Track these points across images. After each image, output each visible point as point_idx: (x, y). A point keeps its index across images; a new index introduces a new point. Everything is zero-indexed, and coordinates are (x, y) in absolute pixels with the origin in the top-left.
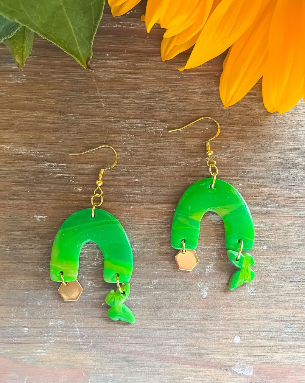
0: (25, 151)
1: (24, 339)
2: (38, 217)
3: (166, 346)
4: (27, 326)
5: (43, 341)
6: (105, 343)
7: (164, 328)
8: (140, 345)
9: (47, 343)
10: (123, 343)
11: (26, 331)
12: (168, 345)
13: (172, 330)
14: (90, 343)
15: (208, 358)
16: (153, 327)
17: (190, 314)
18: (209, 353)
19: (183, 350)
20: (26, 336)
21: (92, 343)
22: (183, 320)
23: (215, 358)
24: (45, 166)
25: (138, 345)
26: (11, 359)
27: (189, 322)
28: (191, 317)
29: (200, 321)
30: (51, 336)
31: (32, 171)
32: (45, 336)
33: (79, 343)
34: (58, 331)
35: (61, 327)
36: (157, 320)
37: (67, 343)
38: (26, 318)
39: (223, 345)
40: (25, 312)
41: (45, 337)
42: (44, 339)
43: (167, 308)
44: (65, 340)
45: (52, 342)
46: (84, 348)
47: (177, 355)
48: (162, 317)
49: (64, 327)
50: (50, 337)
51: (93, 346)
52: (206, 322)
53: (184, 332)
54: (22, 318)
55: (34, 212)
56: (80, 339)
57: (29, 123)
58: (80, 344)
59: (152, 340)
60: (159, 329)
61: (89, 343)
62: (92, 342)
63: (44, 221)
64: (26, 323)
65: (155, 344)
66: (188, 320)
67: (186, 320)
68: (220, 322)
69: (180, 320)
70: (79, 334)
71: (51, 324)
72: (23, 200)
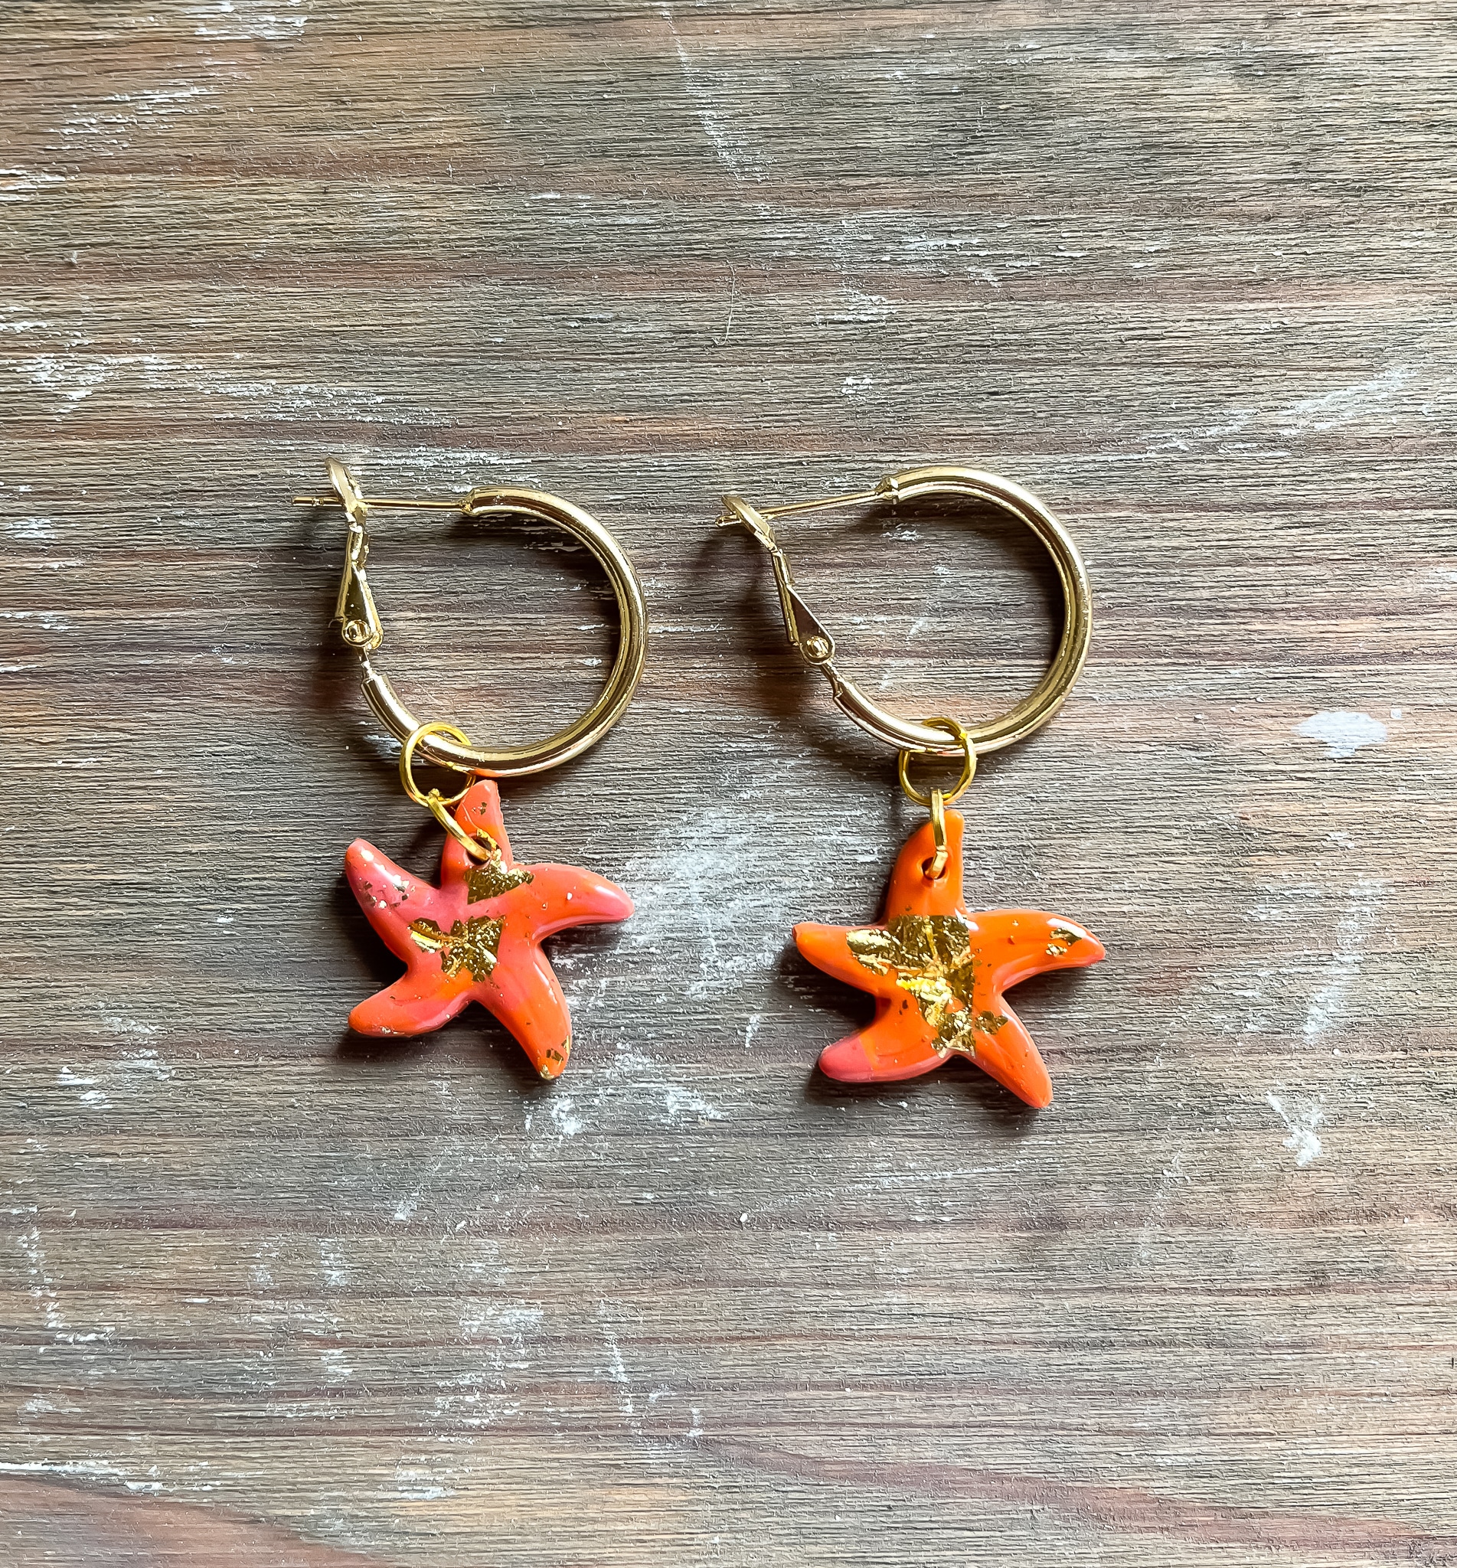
0: (308, 395)
1: (325, 1409)
3: (1109, 1439)
4: (339, 1335)
5: (430, 1416)
6: (771, 1424)
7: (1094, 1335)
8: (964, 1432)
9: (449, 1431)
10: (865, 1425)
11: (336, 1365)
12: (1118, 1433)
13: (1132, 1344)
14: (690, 1426)
15: (1343, 1498)
16: (1027, 1332)
17: (1229, 1258)
18: (1347, 1470)
19: (1203, 1458)
20: (336, 1392)
21: (701, 1426)
22: (1194, 1291)
23: (1380, 1498)
25: (951, 1432)
26: (255, 1521)
27: (1227, 1299)
28: (1239, 1273)
29: (1288, 1292)
30: (470, 1389)
32: (441, 1391)
33: (629, 1427)
34: (508, 1361)
35: (526, 1342)
36: (1048, 1291)
37: (561, 1429)
38: (335, 1291)
39: (1422, 1429)
40: (326, 1258)
41: (438, 1400)
42: (432, 1407)
43: (1100, 1227)
44: (548, 1414)
45: (477, 1422)
46: (654, 1453)
47: (1165, 1486)
48: (1079, 1274)
49: (542, 1340)
50: (469, 1399)
51: (706, 1443)
52: (1322, 1300)
53: (1204, 1356)
54: (309, 1293)
56: (630, 1408)
58: (633, 1432)
59: (1024, 1408)
60: (1066, 1345)
61: (681, 1425)
62: (696, 1420)
64: (335, 1321)
65: (1046, 1428)
66: (1223, 1292)
67: (1209, 1292)
68: (1398, 1297)
69: (1176, 1291)
70: (624, 1379)
71: (472, 1326)
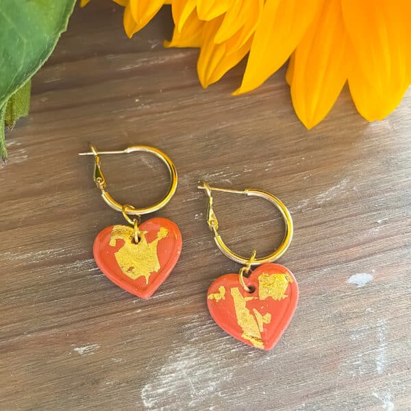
0: (42, 254)
2: (81, 350)
24: (77, 267)
31: (59, 281)
55: (73, 343)
57: (41, 213)
63: (93, 353)
72: (51, 328)
